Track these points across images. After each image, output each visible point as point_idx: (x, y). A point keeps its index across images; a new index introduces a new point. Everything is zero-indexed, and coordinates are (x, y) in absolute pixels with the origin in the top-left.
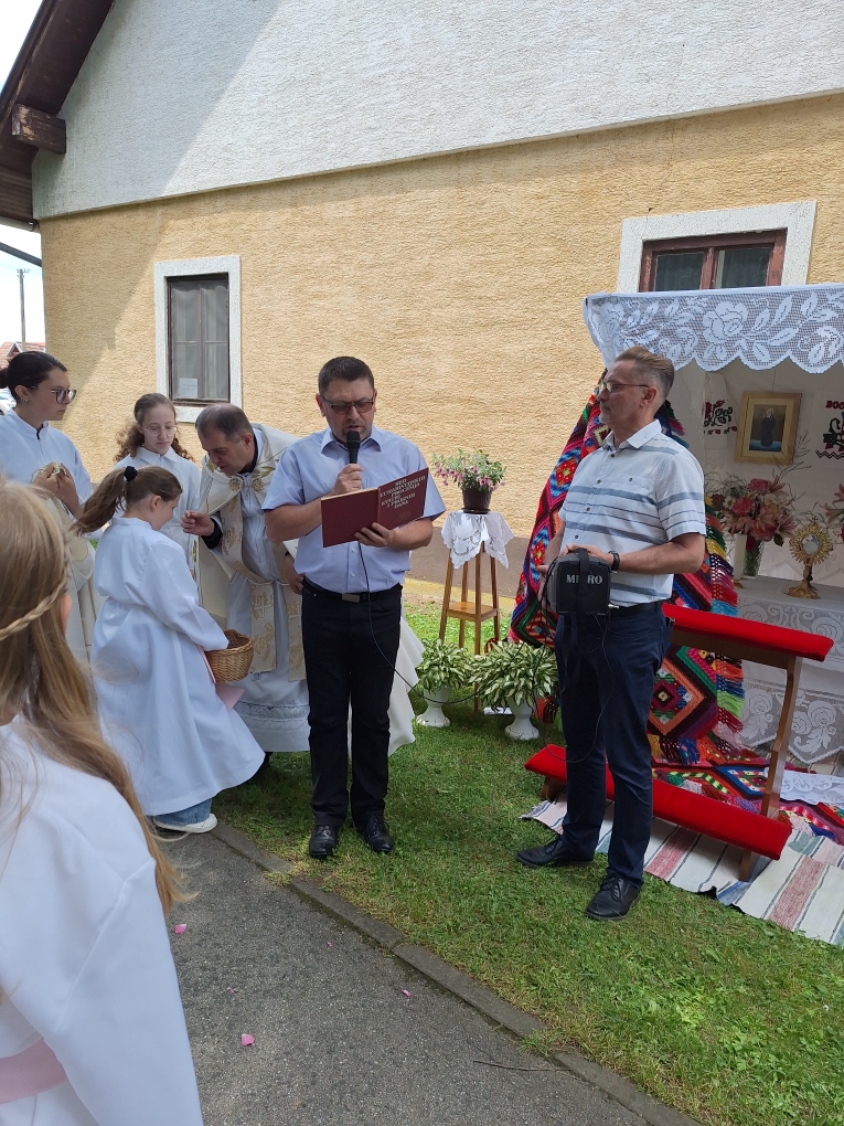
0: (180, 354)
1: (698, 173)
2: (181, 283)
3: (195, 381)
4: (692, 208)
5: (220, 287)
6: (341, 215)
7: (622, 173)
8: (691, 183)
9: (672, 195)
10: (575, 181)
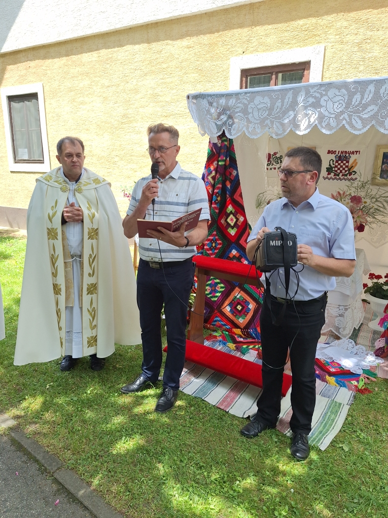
0: (18, 136)
2: (15, 99)
3: (26, 150)
4: (264, 51)
5: (34, 101)
6: (90, 60)
7: (229, 33)
8: (263, 38)
9: (254, 44)
10: (205, 39)
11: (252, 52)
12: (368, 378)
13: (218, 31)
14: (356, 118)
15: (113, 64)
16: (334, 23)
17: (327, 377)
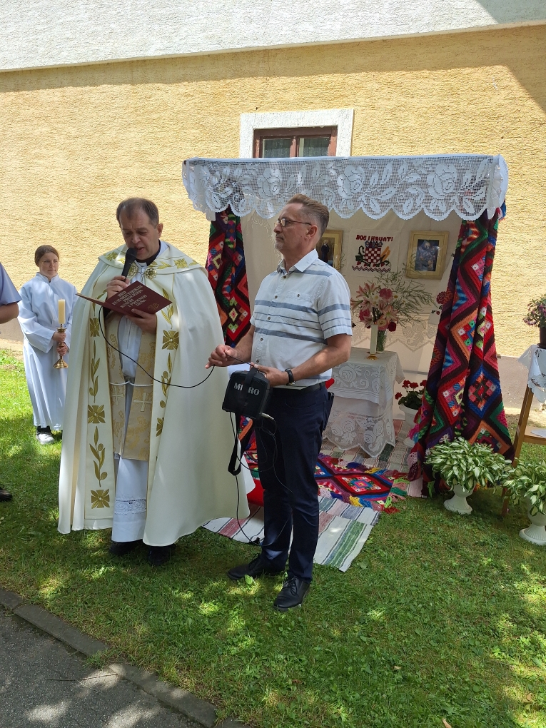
1: (285, 86)
4: (282, 109)
7: (239, 83)
8: (281, 93)
9: (270, 100)
10: (209, 86)
11: (267, 109)
12: (396, 497)
13: (224, 78)
14: (373, 200)
15: (84, 108)
16: (364, 84)
17: (351, 497)
